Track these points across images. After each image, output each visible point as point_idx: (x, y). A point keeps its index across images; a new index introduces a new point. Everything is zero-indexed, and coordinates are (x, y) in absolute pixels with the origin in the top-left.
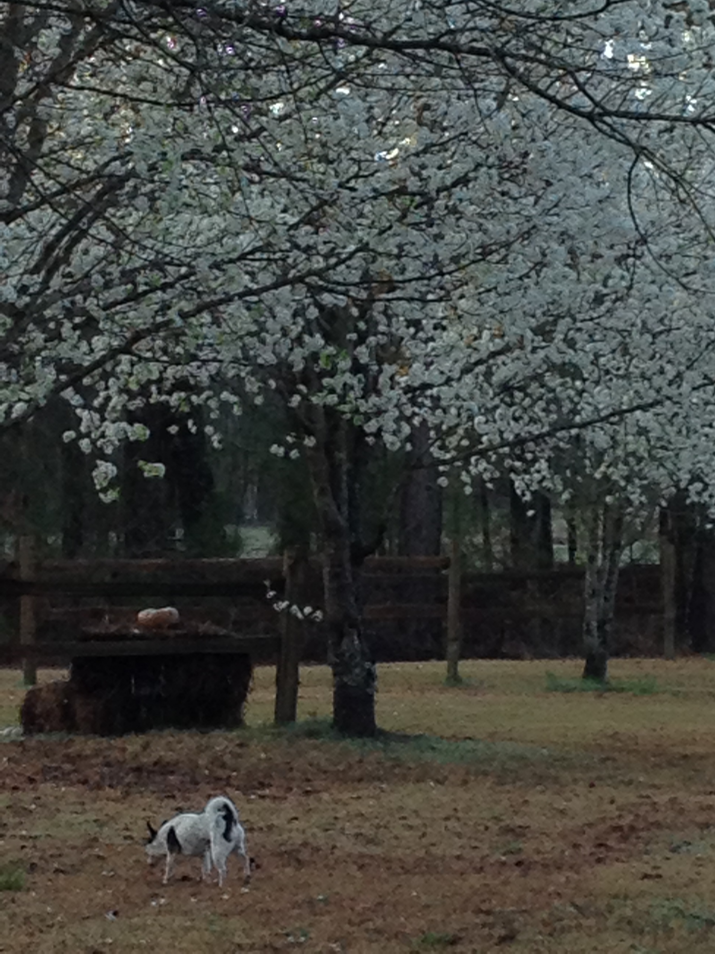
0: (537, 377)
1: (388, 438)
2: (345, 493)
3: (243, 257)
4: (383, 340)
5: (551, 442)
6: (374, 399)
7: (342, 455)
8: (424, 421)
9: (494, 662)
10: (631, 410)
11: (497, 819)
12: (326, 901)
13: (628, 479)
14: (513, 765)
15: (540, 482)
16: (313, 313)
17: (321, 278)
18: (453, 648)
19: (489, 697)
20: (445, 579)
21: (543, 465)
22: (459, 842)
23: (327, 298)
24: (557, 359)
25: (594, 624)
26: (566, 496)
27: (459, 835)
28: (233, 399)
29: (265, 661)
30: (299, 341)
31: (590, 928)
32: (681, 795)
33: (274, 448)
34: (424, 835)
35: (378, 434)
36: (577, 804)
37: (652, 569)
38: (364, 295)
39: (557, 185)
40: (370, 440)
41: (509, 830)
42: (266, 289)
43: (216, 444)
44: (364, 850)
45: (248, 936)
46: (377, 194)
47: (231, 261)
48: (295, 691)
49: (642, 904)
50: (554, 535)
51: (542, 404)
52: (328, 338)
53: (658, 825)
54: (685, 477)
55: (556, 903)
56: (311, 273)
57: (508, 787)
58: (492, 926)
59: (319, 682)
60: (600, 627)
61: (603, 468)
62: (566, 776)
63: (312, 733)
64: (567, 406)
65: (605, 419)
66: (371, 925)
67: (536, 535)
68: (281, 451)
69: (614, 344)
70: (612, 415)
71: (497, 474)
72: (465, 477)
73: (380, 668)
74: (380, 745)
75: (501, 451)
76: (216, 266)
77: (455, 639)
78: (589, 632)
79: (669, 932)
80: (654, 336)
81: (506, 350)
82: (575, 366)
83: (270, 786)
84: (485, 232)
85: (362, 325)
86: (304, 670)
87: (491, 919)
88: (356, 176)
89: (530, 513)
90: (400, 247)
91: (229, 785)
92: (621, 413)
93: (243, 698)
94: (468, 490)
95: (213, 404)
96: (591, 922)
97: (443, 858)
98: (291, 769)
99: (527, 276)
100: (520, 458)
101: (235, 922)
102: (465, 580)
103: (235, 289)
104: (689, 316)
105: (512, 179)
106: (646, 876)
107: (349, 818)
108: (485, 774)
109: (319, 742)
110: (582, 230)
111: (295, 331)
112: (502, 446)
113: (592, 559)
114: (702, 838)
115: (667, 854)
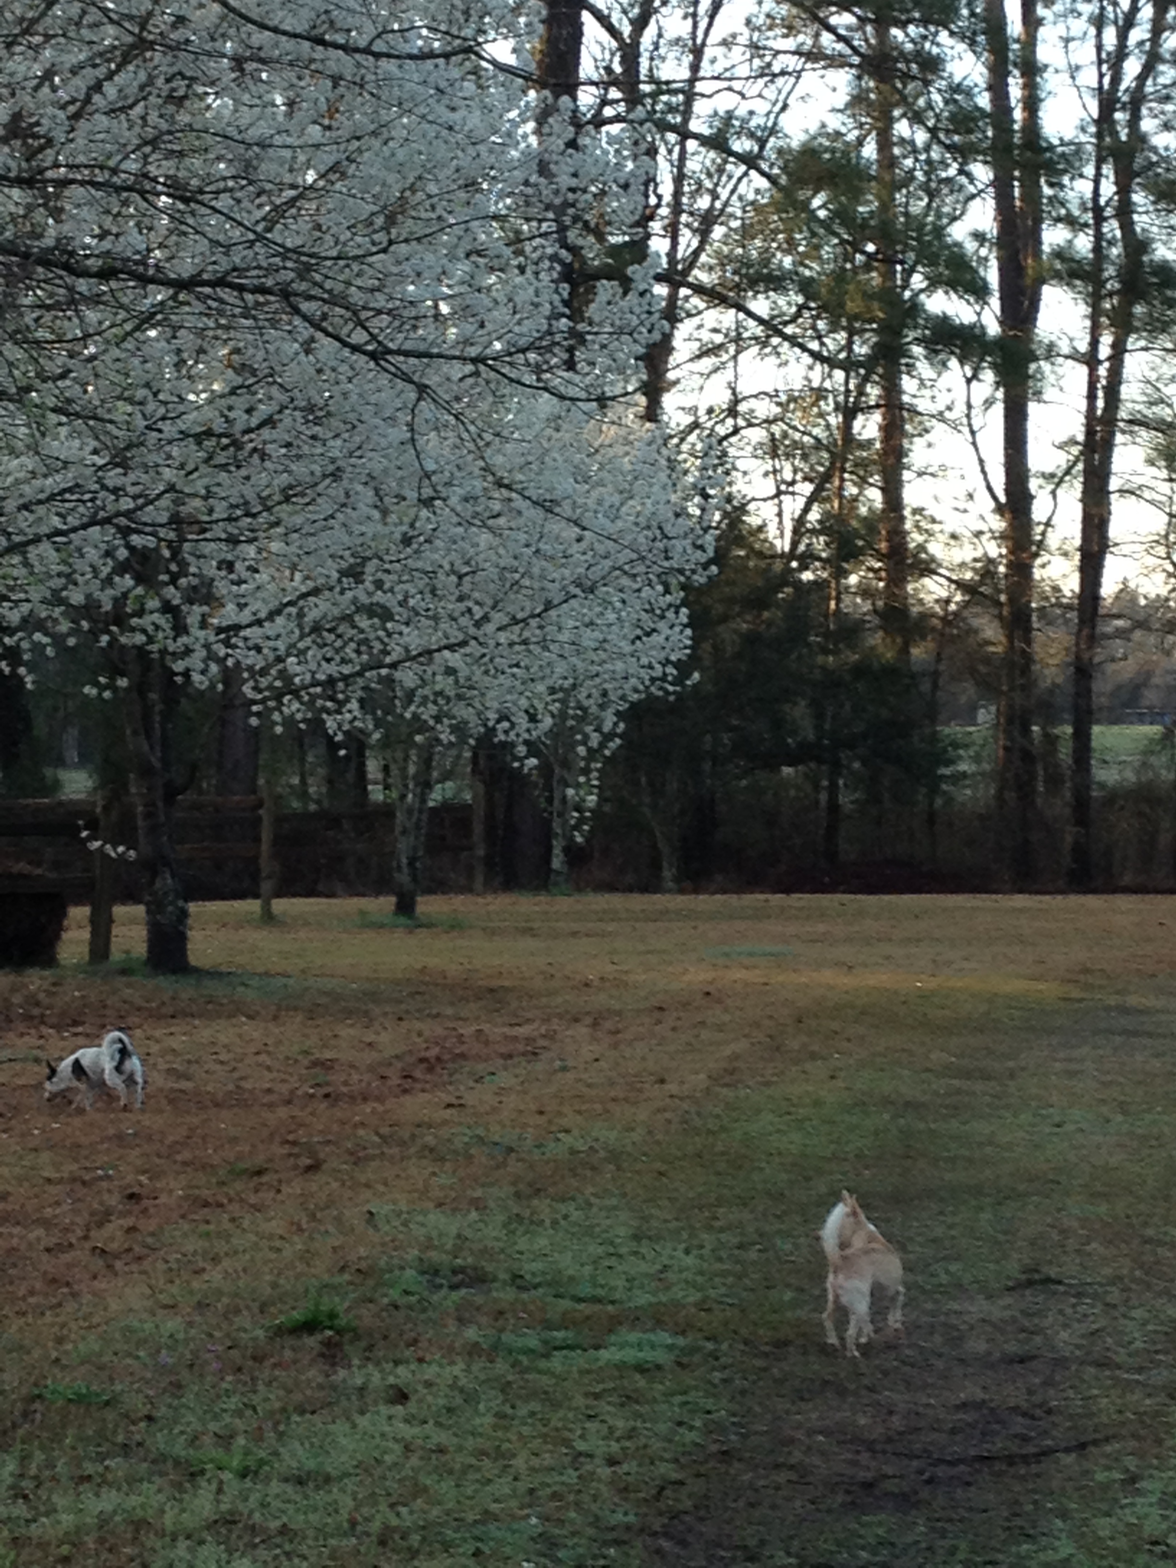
0: (347, 618)
1: (196, 677)
2: (158, 732)
3: (52, 498)
4: (195, 581)
5: (360, 682)
6: (184, 640)
7: (153, 696)
8: (238, 663)
9: (312, 900)
10: (439, 650)
11: (306, 1053)
12: (135, 1135)
13: (438, 719)
14: (323, 1000)
15: (351, 722)
16: (122, 553)
17: (131, 520)
18: (266, 886)
19: (302, 934)
20: (260, 819)
21: (354, 705)
22: (268, 1075)
23: (136, 540)
24: (364, 599)
25: (404, 861)
26: (376, 736)
27: (269, 1069)
28: (46, 640)
29: (79, 902)
30: (108, 582)
31: (392, 1157)
32: (486, 1027)
33: (87, 690)
34: (234, 1069)
35: (186, 674)
36: (384, 1038)
37: (466, 808)
38: (172, 535)
39: (361, 427)
40: (179, 679)
41: (315, 1064)
42: (74, 530)
43: (29, 686)
44: (176, 1086)
45: (58, 1170)
46: (185, 435)
47: (40, 502)
48: (109, 932)
49: (445, 1133)
50: (370, 776)
51: (353, 645)
52: (139, 579)
53: (463, 1056)
54: (492, 716)
55: (361, 1132)
56: (118, 514)
57: (320, 1022)
58: (297, 1156)
59: (133, 921)
60: (411, 864)
61: (412, 708)
62: (377, 1010)
63: (125, 971)
64: (377, 646)
65: (413, 658)
66: (179, 1158)
67: (350, 777)
68: (94, 691)
69: (421, 584)
70: (420, 655)
71: (309, 715)
72: (276, 717)
73: (193, 907)
74: (193, 982)
75: (312, 690)
76: (26, 507)
77: (269, 877)
78: (399, 868)
79: (470, 1158)
80: (460, 577)
81: (315, 592)
82: (383, 607)
83: (82, 1023)
84: (290, 472)
85: (174, 567)
86: (119, 910)
87: (296, 1150)
88: (163, 418)
89: (342, 752)
90: (207, 488)
91: (43, 1023)
92: (430, 652)
93: (58, 937)
94: (279, 730)
95: (25, 645)
96: (395, 1151)
97: (252, 1091)
98: (105, 1007)
99: (332, 517)
100: (332, 699)
101: (45, 1157)
102: (279, 820)
103: (44, 530)
104: (494, 558)
105: (317, 422)
106: (449, 1106)
107: (163, 1053)
108: (296, 1009)
109: (133, 979)
110: (385, 471)
111: (105, 571)
112: (313, 685)
113: (403, 797)
114: (506, 1069)
115: (471, 1084)
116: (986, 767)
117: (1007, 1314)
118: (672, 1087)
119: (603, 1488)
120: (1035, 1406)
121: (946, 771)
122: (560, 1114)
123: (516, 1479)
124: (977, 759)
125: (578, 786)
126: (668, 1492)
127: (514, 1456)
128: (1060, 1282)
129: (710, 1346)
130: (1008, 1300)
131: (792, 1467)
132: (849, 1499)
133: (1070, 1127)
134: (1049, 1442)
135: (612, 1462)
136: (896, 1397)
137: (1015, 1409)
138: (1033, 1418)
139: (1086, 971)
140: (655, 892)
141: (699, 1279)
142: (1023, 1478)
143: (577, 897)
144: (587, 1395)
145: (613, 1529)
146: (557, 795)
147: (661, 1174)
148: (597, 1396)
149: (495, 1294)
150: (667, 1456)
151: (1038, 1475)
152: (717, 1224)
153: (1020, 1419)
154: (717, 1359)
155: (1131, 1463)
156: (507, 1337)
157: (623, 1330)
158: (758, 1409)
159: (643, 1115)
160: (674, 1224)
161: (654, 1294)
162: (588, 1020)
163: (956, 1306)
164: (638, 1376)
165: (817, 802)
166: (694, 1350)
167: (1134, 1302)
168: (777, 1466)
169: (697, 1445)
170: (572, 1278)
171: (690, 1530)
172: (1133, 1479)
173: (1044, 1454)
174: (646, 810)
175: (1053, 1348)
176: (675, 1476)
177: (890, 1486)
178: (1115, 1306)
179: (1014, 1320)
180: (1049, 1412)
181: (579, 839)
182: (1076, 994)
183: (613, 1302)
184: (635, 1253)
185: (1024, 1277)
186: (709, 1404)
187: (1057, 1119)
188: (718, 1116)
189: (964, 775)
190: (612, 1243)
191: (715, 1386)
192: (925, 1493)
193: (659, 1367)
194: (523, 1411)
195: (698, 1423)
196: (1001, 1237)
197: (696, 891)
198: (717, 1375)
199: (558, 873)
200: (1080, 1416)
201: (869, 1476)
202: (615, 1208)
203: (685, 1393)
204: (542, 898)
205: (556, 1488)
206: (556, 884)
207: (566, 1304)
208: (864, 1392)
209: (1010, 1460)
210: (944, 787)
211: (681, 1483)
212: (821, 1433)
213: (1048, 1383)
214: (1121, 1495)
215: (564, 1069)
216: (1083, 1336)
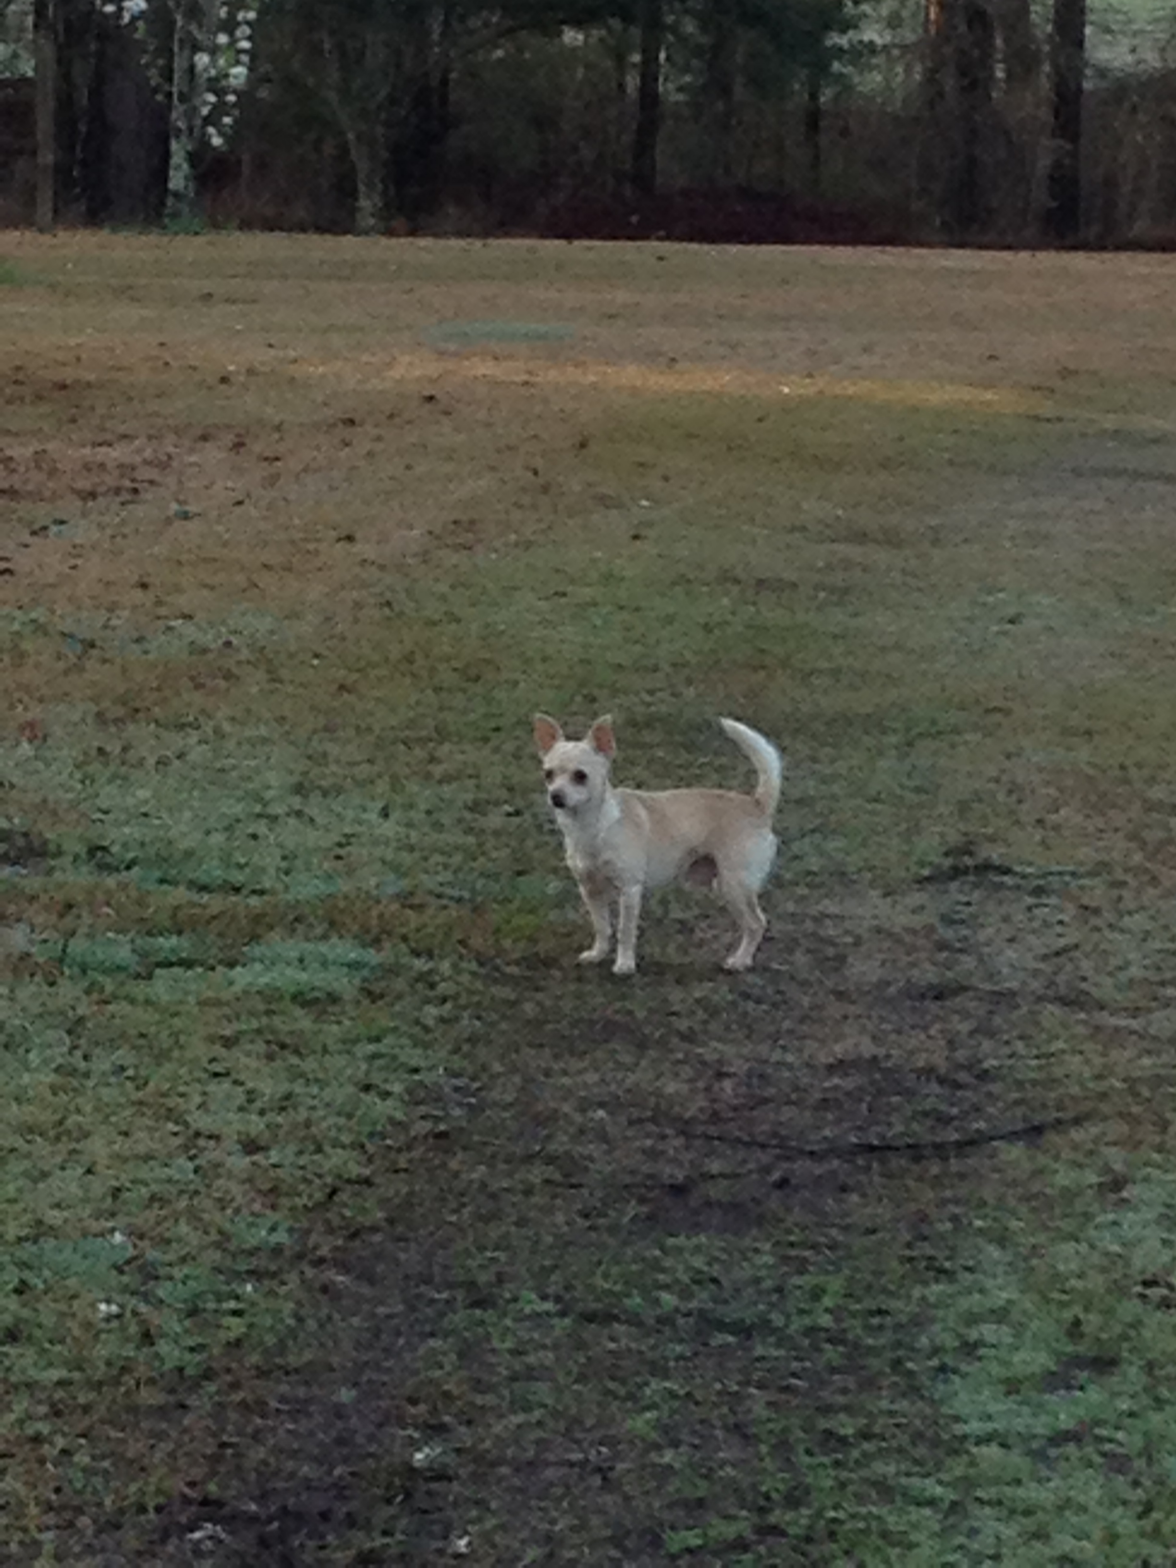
32: (53, 447)
37: (24, 85)
79: (20, 657)
114: (84, 515)
115: (27, 538)
116: (909, 36)
117: (918, 921)
118: (365, 549)
119: (236, 1189)
120: (960, 1067)
121: (843, 41)
122: (178, 589)
123: (89, 1171)
124: (894, 22)
125: (214, 51)
126: (342, 1197)
127: (87, 1135)
128: (1007, 871)
129: (420, 964)
130: (917, 898)
131: (551, 1160)
132: (645, 1209)
133: (1031, 624)
134: (982, 1125)
135: (251, 1146)
136: (729, 1050)
137: (929, 1071)
138: (957, 1086)
139: (1066, 373)
140: (345, 232)
141: (406, 858)
142: (937, 1182)
143: (212, 236)
144: (211, 1039)
145: (252, 1252)
146: (179, 64)
147: (342, 687)
148: (229, 1042)
149: (58, 875)
150: (346, 1139)
151: (962, 1176)
152: (438, 770)
153: (935, 1088)
154: (432, 986)
155: (1116, 1158)
156: (78, 946)
157: (275, 936)
158: (497, 1067)
159: (315, 591)
160: (364, 771)
161: (329, 877)
162: (229, 439)
163: (831, 907)
164: (298, 1012)
165: (621, 86)
166: (392, 970)
167: (1129, 903)
168: (529, 1158)
169: (391, 1120)
170: (189, 854)
171: (379, 1256)
172: (1118, 1184)
173: (972, 1143)
174: (332, 96)
175: (991, 977)
176: (355, 1170)
177: (715, 1191)
178: (1097, 911)
179: (930, 929)
180: (984, 1076)
181: (217, 141)
182: (1047, 408)
183: (261, 893)
184: (299, 814)
185: (948, 862)
186: (414, 1057)
187: (1011, 611)
188: (443, 598)
189: (871, 47)
190: (260, 799)
191: (427, 1029)
192: (774, 1203)
193: (333, 998)
194: (102, 1063)
195: (397, 1088)
196: (912, 798)
197: (413, 232)
198: (431, 1012)
199: (176, 195)
200: (1034, 1083)
201: (680, 1176)
202: (265, 741)
203: (378, 1040)
204: (153, 238)
205: (155, 1188)
206: (175, 215)
207: (180, 894)
208: (675, 1040)
209: (916, 1152)
210: (836, 66)
211: (367, 1182)
212: (602, 1105)
213: (984, 1030)
214: (1095, 1208)
215: (185, 516)
216: (1045, 958)
